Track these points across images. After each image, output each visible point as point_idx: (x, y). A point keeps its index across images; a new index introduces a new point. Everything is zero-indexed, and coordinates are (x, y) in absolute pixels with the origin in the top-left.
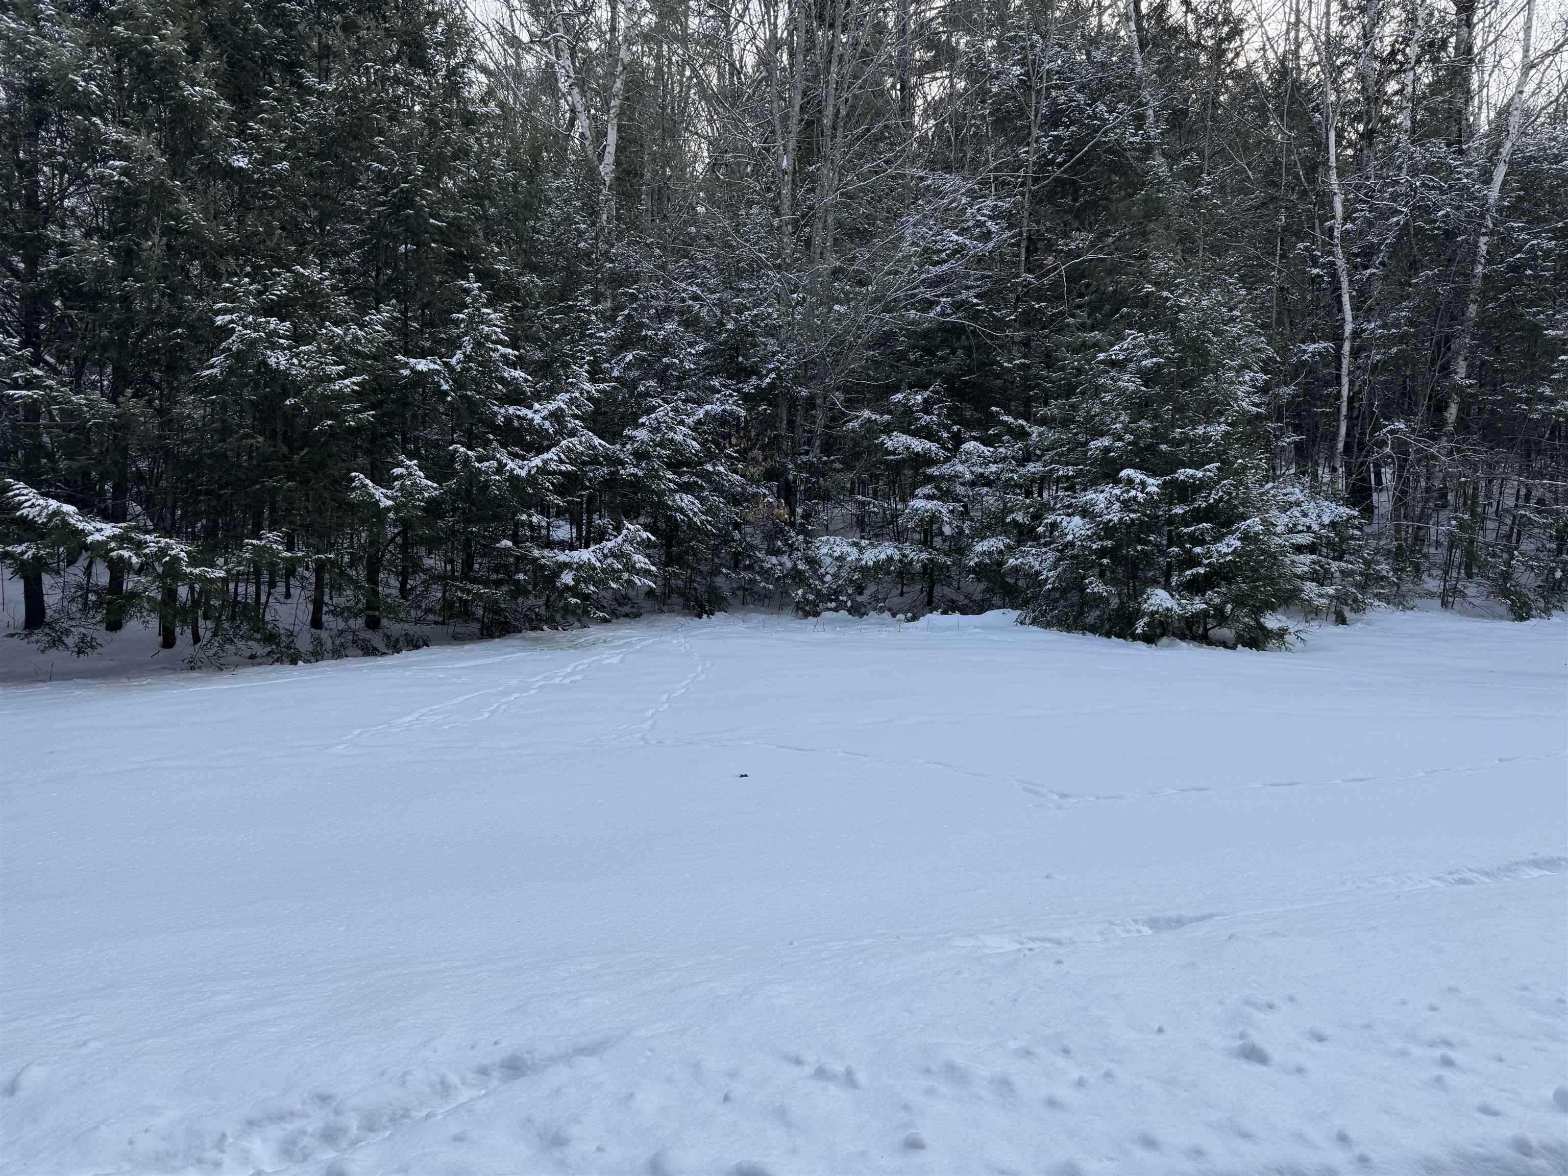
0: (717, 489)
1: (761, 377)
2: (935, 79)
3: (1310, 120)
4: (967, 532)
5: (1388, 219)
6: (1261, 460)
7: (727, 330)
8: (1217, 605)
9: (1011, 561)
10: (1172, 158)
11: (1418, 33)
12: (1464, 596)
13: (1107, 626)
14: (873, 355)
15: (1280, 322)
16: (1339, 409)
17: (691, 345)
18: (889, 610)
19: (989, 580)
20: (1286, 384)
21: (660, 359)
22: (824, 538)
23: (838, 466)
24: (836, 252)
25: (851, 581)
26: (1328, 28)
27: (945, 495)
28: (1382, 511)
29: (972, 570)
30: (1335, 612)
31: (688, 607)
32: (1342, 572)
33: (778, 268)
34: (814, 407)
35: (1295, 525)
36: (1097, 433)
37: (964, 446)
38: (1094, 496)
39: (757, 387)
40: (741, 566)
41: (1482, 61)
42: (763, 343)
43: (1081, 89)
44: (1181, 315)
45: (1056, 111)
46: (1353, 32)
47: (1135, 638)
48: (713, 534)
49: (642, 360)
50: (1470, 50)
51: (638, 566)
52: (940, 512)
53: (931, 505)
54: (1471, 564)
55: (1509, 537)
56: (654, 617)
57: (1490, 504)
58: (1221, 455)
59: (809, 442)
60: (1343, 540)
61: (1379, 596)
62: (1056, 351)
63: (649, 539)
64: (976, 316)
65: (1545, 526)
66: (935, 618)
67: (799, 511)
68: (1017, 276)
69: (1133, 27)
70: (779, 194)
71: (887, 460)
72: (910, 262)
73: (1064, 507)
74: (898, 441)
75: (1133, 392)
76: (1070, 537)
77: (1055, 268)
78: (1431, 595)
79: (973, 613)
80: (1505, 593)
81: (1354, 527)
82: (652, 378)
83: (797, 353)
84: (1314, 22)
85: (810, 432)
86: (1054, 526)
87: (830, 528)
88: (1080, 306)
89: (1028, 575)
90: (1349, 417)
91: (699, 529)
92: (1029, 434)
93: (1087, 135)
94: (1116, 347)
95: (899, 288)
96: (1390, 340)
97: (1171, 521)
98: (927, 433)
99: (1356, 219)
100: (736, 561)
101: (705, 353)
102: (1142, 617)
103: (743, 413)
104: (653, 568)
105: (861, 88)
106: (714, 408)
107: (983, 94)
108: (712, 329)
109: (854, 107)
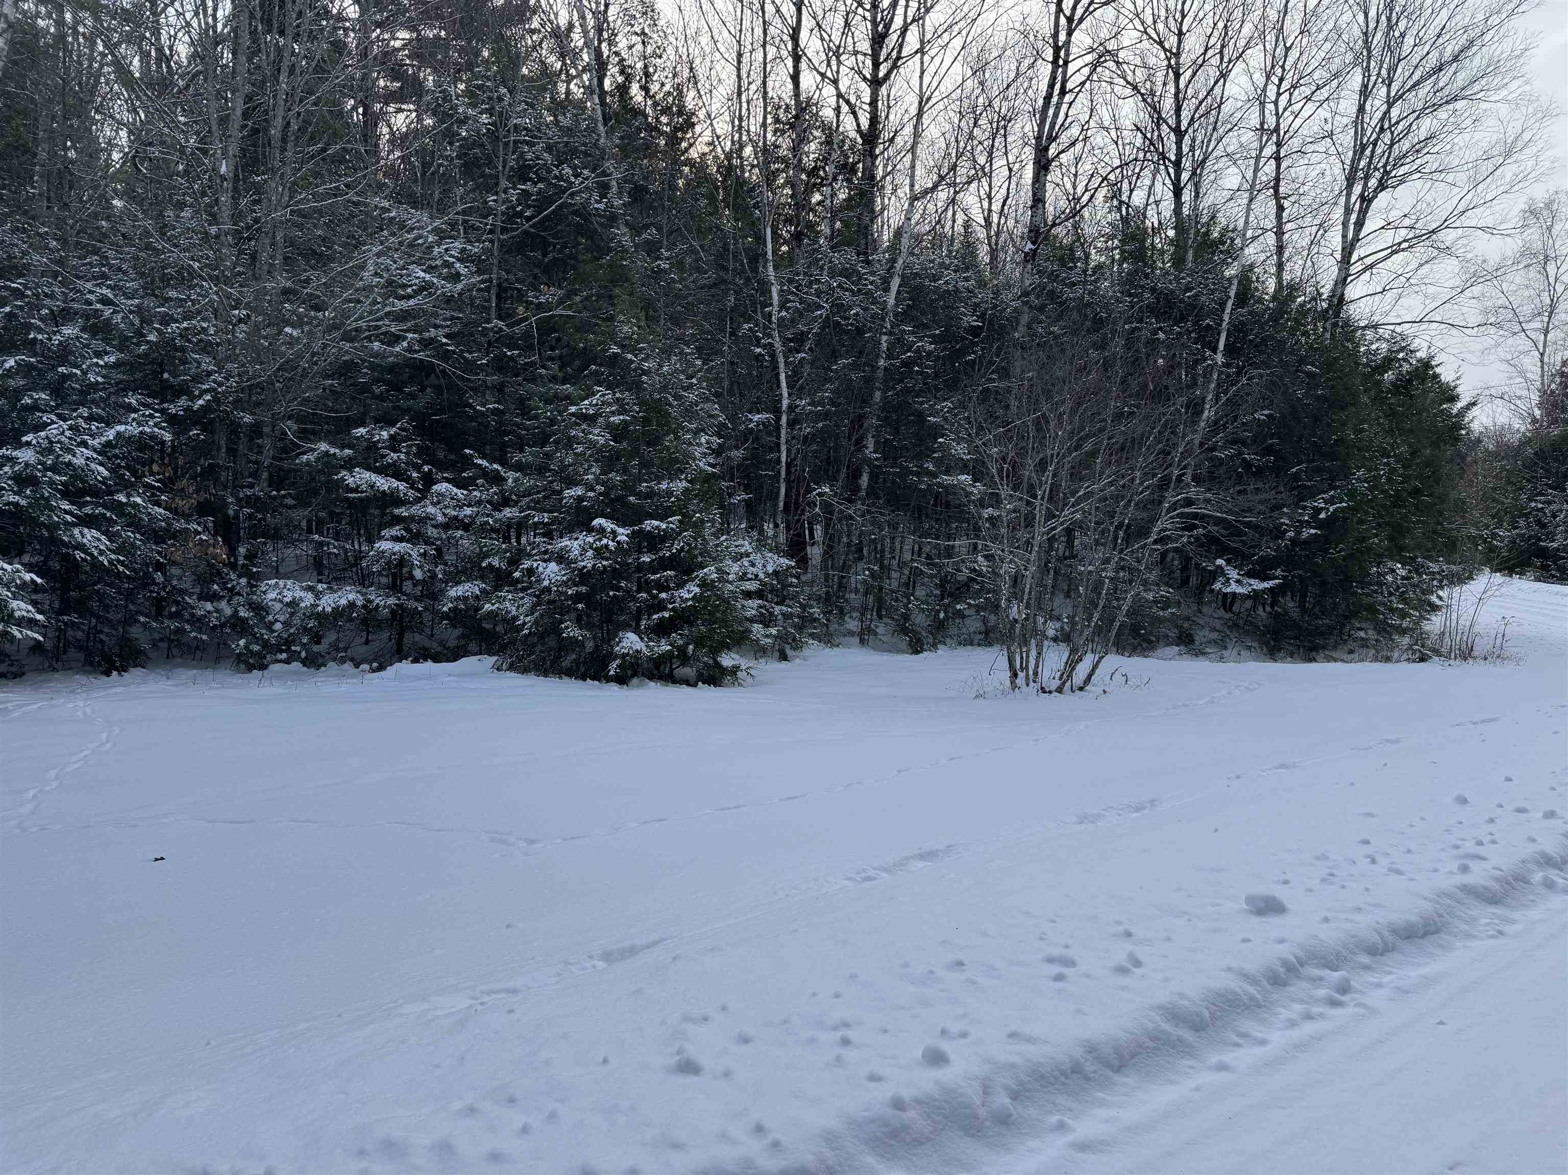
0: (134, 524)
1: (193, 398)
2: (400, 110)
3: (752, 215)
4: (440, 576)
5: (813, 312)
6: (715, 514)
7: (148, 342)
8: (681, 646)
9: (487, 606)
10: (636, 229)
11: (834, 156)
12: (876, 634)
13: (583, 669)
14: (332, 385)
15: (731, 392)
16: (779, 472)
17: (98, 355)
18: (352, 660)
19: (465, 626)
20: (737, 448)
21: (54, 368)
22: (273, 582)
23: (290, 501)
24: (287, 271)
25: (305, 629)
26: (765, 136)
27: (415, 538)
28: (814, 562)
29: (445, 616)
30: (779, 650)
31: (91, 664)
32: (784, 615)
33: (216, 280)
34: (260, 435)
35: (745, 574)
36: (571, 482)
37: (435, 487)
38: (568, 543)
39: (187, 409)
40: (166, 613)
41: (883, 187)
42: (195, 360)
43: (549, 149)
44: (644, 378)
45: (524, 166)
46: (785, 143)
47: (609, 679)
48: (128, 577)
49: (30, 366)
50: (873, 177)
51: (17, 614)
52: (410, 555)
53: (398, 547)
54: (881, 609)
55: (907, 585)
56: (44, 676)
57: (894, 558)
58: (681, 508)
59: (255, 475)
60: (785, 587)
61: (812, 636)
62: (529, 399)
63: (33, 581)
64: (446, 356)
65: (931, 576)
66: (405, 667)
67: (242, 550)
68: (488, 321)
69: (597, 101)
70: (217, 200)
71: (349, 498)
72: (372, 292)
73: (540, 553)
74: (361, 478)
75: (603, 445)
76: (546, 583)
77: (526, 319)
78: (851, 633)
79: (448, 661)
80: (904, 631)
81: (792, 576)
82: (43, 390)
83: (239, 375)
84: (752, 128)
85: (256, 462)
86: (531, 572)
87: (281, 570)
88: (551, 359)
89: (505, 620)
90: (787, 480)
91: (107, 571)
92: (505, 480)
93: (555, 194)
94: (586, 402)
95: (361, 318)
96: (819, 416)
97: (640, 567)
98: (395, 472)
99: (790, 308)
100: (158, 608)
101: (117, 365)
102: (614, 660)
103: (168, 437)
104: (40, 617)
105: (315, 104)
106: (130, 429)
107: (450, 136)
108: (127, 338)
109: (307, 122)
